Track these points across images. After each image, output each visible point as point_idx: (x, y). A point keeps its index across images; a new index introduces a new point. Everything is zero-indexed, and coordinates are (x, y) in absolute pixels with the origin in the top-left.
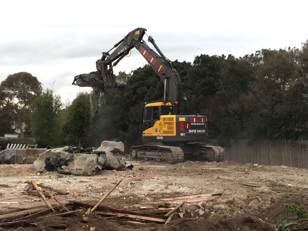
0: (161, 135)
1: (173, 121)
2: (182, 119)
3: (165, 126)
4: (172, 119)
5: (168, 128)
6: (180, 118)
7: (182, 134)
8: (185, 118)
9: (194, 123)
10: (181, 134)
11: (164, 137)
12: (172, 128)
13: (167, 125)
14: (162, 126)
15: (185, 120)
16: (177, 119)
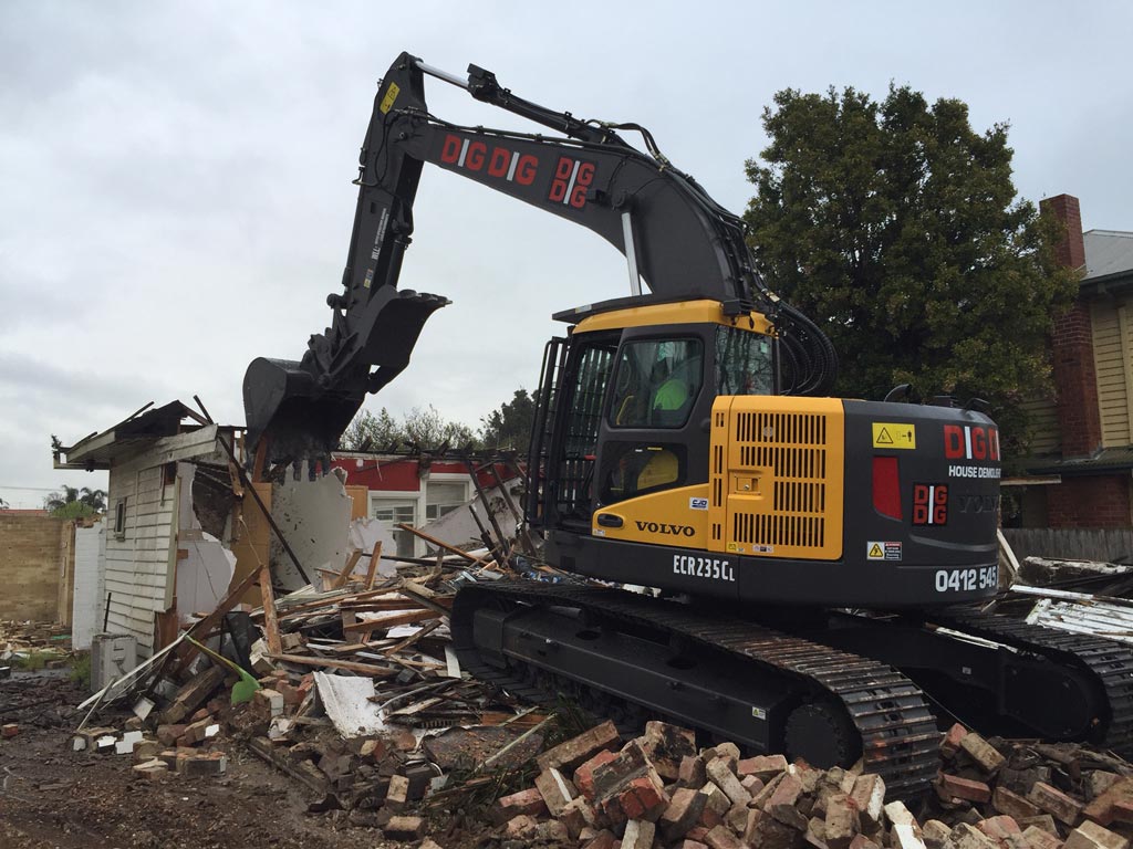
0: (715, 546)
1: (821, 447)
2: (895, 436)
3: (754, 481)
4: (814, 426)
5: (782, 496)
6: (877, 428)
7: (876, 550)
8: (911, 428)
9: (965, 462)
10: (871, 545)
11: (737, 562)
12: (810, 497)
13: (768, 475)
14: (723, 476)
15: (911, 445)
16: (857, 430)
